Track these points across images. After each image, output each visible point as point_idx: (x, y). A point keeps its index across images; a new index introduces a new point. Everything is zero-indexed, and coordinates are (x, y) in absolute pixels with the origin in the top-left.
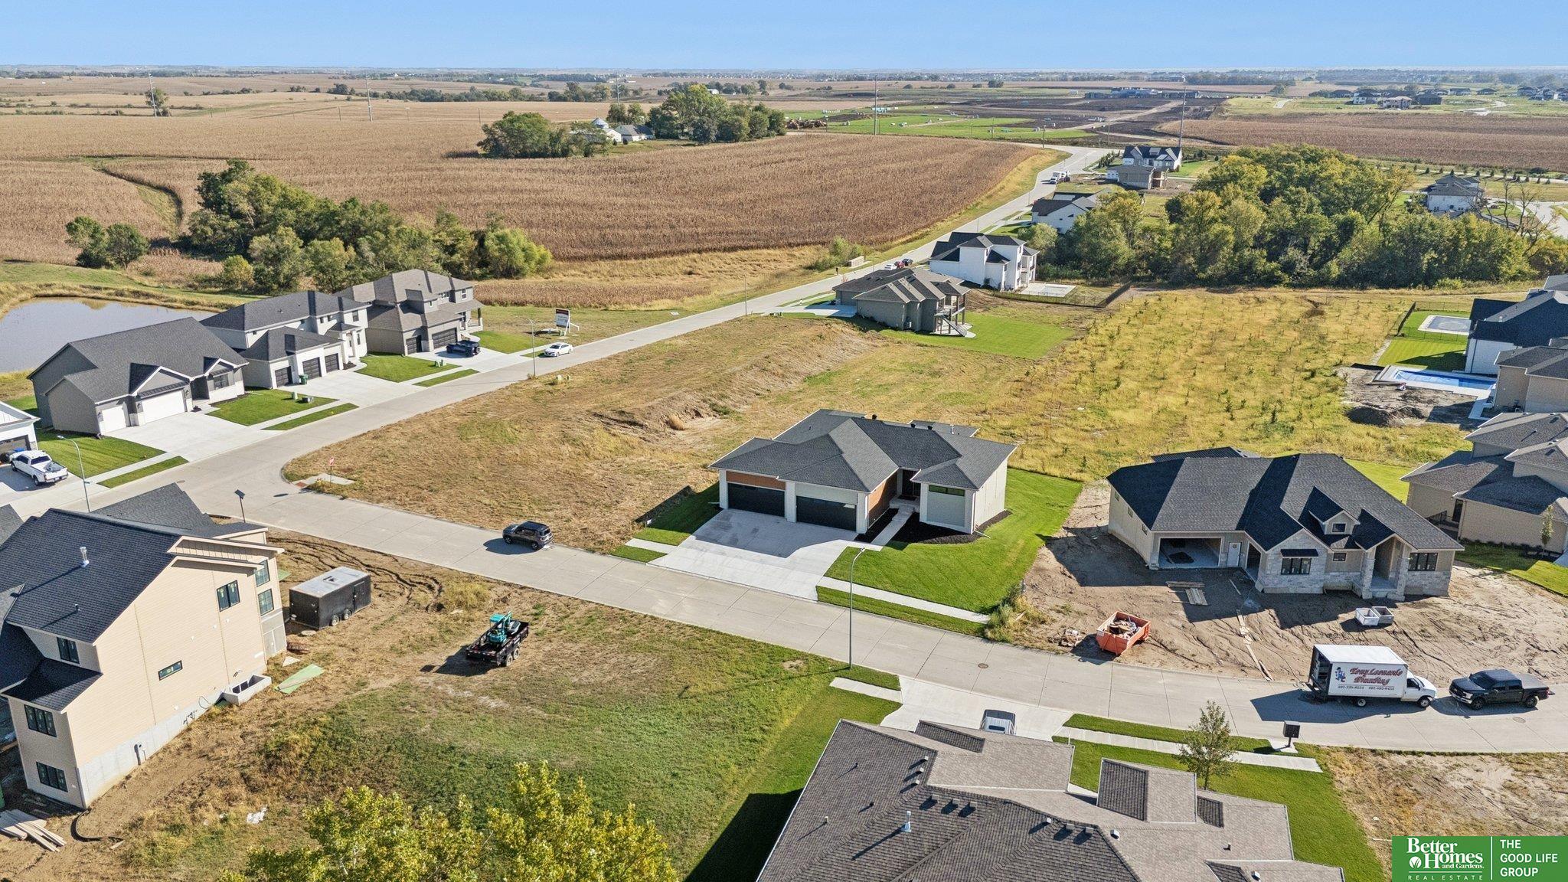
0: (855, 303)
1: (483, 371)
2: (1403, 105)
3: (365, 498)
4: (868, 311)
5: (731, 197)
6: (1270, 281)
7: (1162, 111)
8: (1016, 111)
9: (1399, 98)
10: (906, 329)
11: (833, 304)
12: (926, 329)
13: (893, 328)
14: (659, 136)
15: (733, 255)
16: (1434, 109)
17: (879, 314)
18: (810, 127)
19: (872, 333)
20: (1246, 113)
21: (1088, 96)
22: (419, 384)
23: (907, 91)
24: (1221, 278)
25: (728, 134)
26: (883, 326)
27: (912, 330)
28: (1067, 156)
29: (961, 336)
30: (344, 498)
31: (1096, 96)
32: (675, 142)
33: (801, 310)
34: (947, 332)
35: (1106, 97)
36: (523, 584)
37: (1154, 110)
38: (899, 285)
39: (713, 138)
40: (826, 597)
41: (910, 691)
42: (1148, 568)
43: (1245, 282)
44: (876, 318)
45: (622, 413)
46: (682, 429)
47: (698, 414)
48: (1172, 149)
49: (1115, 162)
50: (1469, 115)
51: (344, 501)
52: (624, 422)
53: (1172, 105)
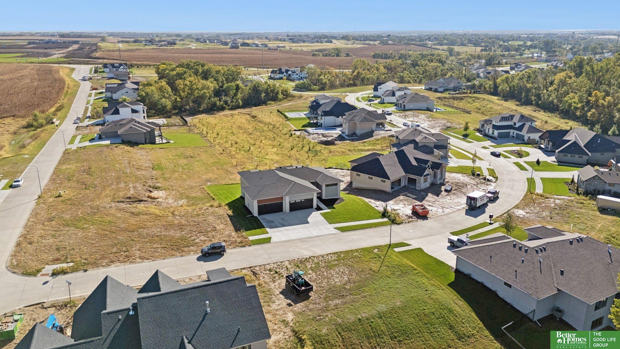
0: (119, 136)
2: (165, 45)
3: (97, 267)
4: (126, 139)
6: (222, 109)
7: (75, 49)
9: (163, 43)
10: (146, 143)
11: (100, 138)
12: (153, 142)
13: (141, 144)
16: (178, 47)
17: (133, 139)
20: (110, 49)
21: (29, 43)
24: (206, 110)
26: (136, 144)
27: (149, 144)
28: (74, 69)
29: (169, 142)
30: (86, 271)
31: (33, 43)
33: (87, 143)
34: (161, 142)
35: (39, 43)
36: (248, 266)
37: (71, 49)
38: (135, 125)
40: (342, 230)
41: (415, 244)
42: (389, 193)
43: (215, 110)
44: (132, 141)
45: (130, 198)
46: (157, 198)
47: (151, 191)
48: (124, 64)
49: (99, 70)
50: (190, 48)
51: (88, 272)
52: (136, 201)
53: (75, 47)
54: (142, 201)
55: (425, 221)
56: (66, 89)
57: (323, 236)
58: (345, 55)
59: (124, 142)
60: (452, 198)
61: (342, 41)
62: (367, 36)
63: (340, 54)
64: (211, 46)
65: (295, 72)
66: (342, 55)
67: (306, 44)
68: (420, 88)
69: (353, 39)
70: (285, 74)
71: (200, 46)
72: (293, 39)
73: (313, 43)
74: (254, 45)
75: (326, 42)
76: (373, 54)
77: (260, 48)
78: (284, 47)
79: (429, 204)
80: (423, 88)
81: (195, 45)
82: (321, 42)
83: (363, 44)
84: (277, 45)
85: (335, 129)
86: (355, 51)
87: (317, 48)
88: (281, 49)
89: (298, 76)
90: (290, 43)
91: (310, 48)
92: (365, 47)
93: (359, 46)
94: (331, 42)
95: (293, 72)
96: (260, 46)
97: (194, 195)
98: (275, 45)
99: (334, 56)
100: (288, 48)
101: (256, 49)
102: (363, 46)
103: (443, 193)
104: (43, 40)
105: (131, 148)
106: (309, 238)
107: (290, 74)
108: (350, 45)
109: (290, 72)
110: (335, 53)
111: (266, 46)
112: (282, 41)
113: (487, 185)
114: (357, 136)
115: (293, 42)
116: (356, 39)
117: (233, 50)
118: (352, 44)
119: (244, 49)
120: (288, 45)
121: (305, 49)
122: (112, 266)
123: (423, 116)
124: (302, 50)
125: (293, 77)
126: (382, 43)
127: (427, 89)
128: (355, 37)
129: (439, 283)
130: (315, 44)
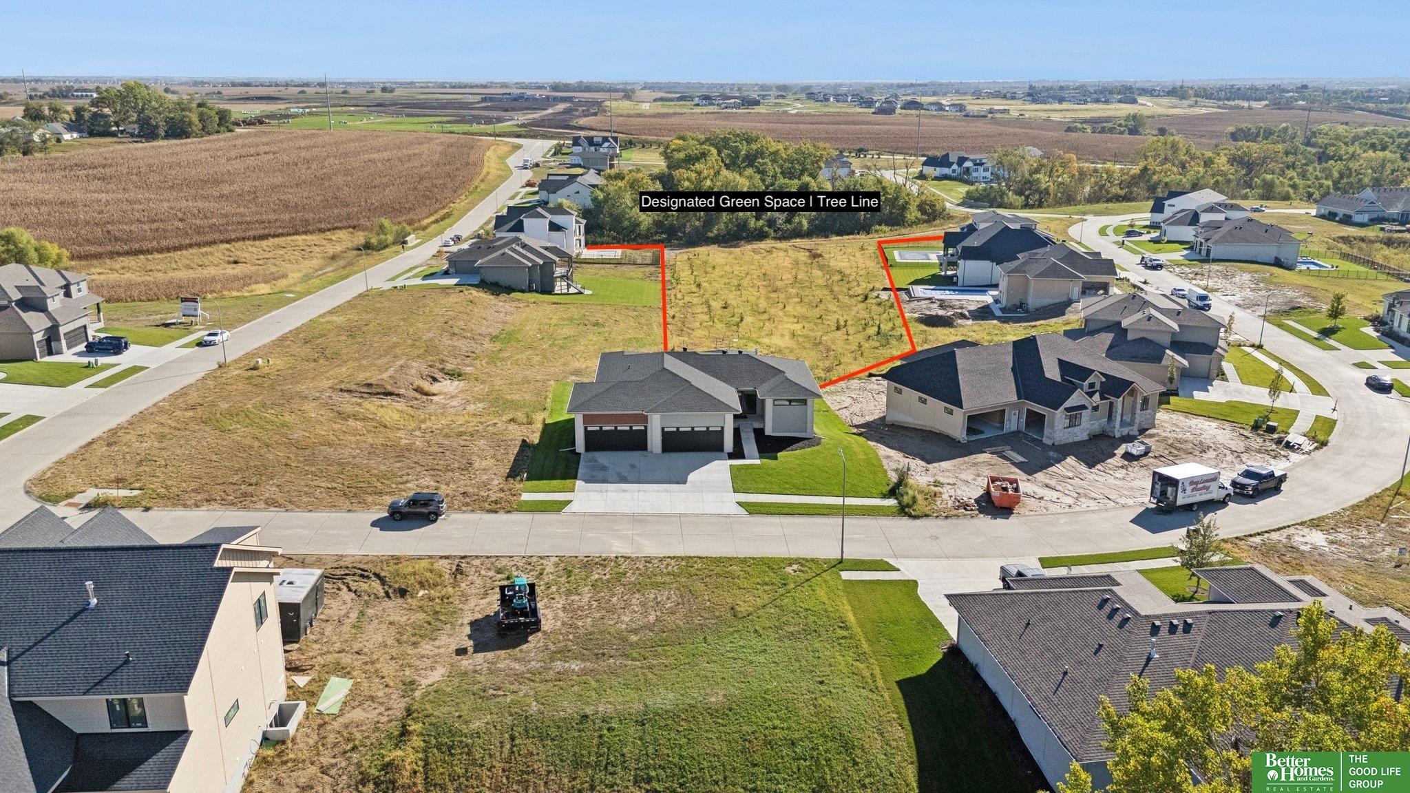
0: (477, 271)
1: (153, 366)
2: (736, 106)
3: (174, 505)
4: (492, 277)
5: (226, 189)
6: (760, 236)
7: (557, 111)
8: (428, 111)
9: (732, 101)
10: (530, 290)
11: (446, 274)
12: (547, 289)
13: (519, 291)
14: (92, 134)
15: (264, 243)
16: (757, 109)
17: (504, 279)
18: (254, 124)
19: (503, 297)
20: (625, 112)
21: (484, 100)
22: (91, 386)
23: (301, 95)
24: (723, 237)
25: (178, 130)
26: (509, 290)
27: (537, 291)
28: (519, 147)
29: (581, 293)
30: (147, 509)
31: (491, 100)
32: (115, 139)
33: (418, 281)
34: (566, 291)
35: (501, 100)
36: (463, 554)
37: (550, 111)
38: (514, 250)
39: (163, 134)
40: (753, 509)
41: (907, 569)
42: (959, 442)
43: (744, 238)
44: (501, 283)
45: (369, 385)
46: (434, 395)
47: (435, 380)
48: (612, 138)
49: (565, 150)
50: (785, 112)
51: (150, 512)
52: (378, 394)
53: (561, 107)
54: (391, 394)
55: (1000, 522)
56: (476, 182)
57: (697, 515)
58: (1156, 132)
59: (484, 285)
60: (1132, 475)
61: (1166, 101)
62: (1239, 89)
63: (1141, 130)
64: (833, 108)
65: (982, 164)
66: (1148, 131)
67: (1065, 106)
68: (1303, 211)
69: (1196, 95)
70: (955, 167)
71: (810, 108)
72: (1034, 95)
73: (1085, 102)
74: (933, 108)
75: (1120, 101)
76: (1231, 129)
77: (945, 113)
78: (1005, 111)
79: (1048, 481)
80: (1314, 212)
81: (800, 106)
82: (1107, 102)
83: (1219, 107)
84: (989, 107)
85: (986, 291)
86: (1187, 125)
87: (1088, 115)
88: (998, 116)
89: (988, 174)
90: (1024, 104)
91: (1069, 115)
92: (1216, 113)
93: (1204, 111)
94: (1134, 101)
95: (975, 165)
96: (947, 108)
97: (516, 397)
98: (986, 108)
99: (1122, 133)
100: (1015, 114)
101: (934, 116)
102: (1215, 110)
103: (1116, 461)
104: (509, 94)
105: (492, 297)
106: (660, 515)
107: (968, 169)
108: (1182, 109)
109: (968, 164)
110: (1126, 126)
111: (961, 108)
112: (1007, 99)
113: (1275, 457)
114: (1027, 311)
115: (1035, 101)
116: (1205, 94)
117: (880, 118)
118: (1190, 106)
119: (906, 115)
120: (1015, 108)
121: (1056, 117)
122: (203, 508)
123: (1246, 277)
124: (1048, 120)
125: (974, 174)
126: (1275, 104)
127: (1322, 217)
128: (1205, 90)
129: (877, 672)
130: (1089, 106)
